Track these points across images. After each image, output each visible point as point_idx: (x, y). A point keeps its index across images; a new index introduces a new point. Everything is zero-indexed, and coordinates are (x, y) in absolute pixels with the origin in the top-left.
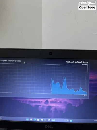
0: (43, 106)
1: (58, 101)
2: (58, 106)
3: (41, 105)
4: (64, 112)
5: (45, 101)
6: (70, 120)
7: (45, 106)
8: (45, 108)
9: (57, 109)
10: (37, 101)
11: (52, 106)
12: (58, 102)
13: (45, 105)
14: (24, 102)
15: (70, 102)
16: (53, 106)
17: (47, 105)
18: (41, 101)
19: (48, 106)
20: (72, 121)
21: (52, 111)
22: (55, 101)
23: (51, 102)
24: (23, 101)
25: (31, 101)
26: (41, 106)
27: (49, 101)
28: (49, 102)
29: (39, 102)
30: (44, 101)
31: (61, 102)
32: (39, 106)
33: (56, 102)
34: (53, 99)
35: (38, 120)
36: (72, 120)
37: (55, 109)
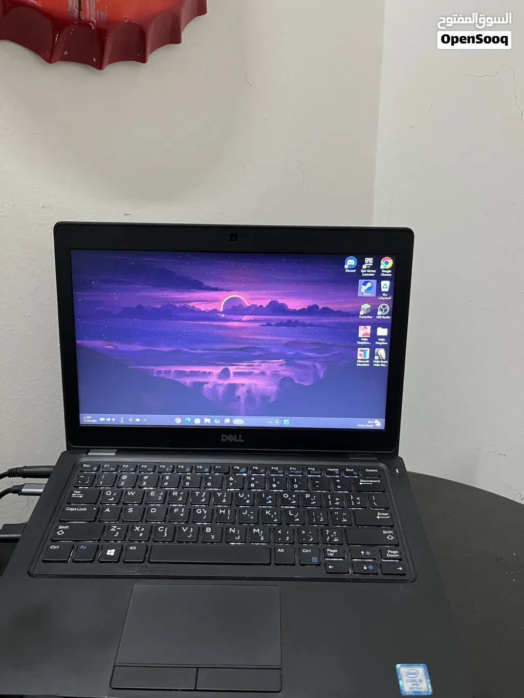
0: (216, 385)
1: (257, 372)
2: (255, 385)
3: (207, 383)
4: (272, 400)
5: (220, 371)
6: (285, 421)
7: (221, 384)
8: (221, 390)
9: (253, 392)
10: (199, 371)
11: (239, 384)
12: (257, 374)
13: (221, 382)
14: (163, 375)
15: (288, 374)
16: (243, 385)
17: (226, 382)
18: (210, 372)
19: (229, 384)
20: (288, 424)
21: (239, 397)
22: (246, 371)
23: (236, 374)
24: (159, 372)
25: (182, 371)
26: (210, 386)
27: (231, 372)
28: (232, 375)
29: (204, 374)
30: (217, 370)
31: (263, 373)
32: (205, 386)
33: (250, 374)
34: (242, 365)
35: (196, 422)
36: (288, 421)
37: (248, 391)
